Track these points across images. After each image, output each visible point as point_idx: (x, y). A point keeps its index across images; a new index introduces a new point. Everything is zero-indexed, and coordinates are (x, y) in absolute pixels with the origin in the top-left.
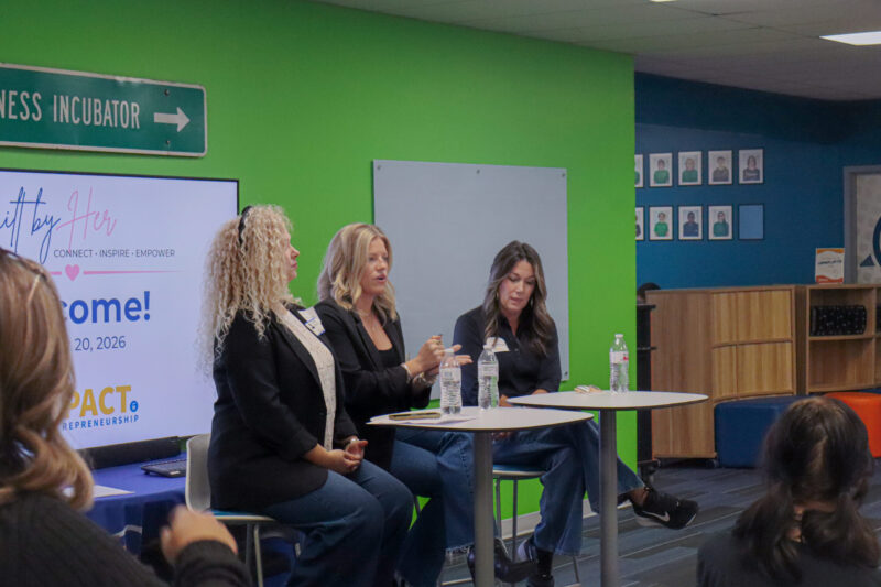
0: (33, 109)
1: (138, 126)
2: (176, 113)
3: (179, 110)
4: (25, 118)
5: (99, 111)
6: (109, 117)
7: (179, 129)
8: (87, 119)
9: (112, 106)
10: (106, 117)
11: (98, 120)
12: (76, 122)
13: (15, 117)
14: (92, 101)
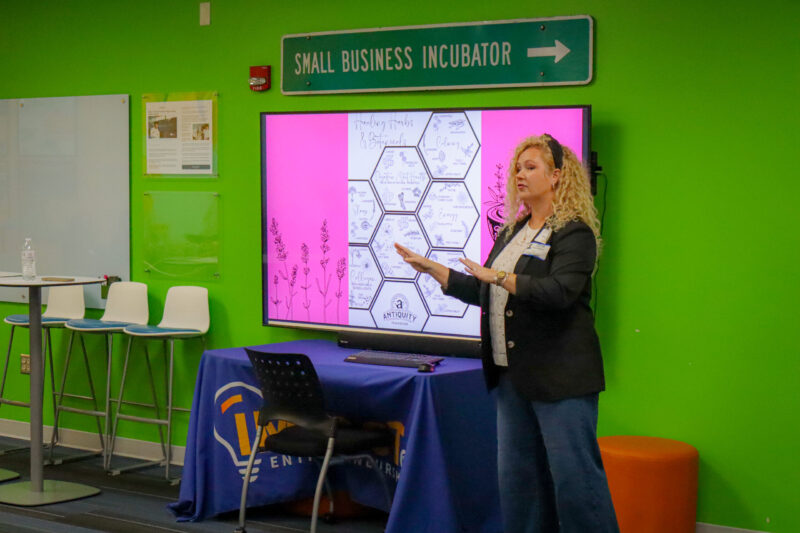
0: (405, 61)
1: (509, 63)
2: (554, 45)
3: (557, 42)
4: (399, 68)
5: (467, 54)
6: (478, 58)
7: (556, 62)
8: (455, 63)
9: (481, 49)
10: (474, 58)
11: (466, 62)
12: (444, 66)
13: (391, 68)
14: (460, 47)
